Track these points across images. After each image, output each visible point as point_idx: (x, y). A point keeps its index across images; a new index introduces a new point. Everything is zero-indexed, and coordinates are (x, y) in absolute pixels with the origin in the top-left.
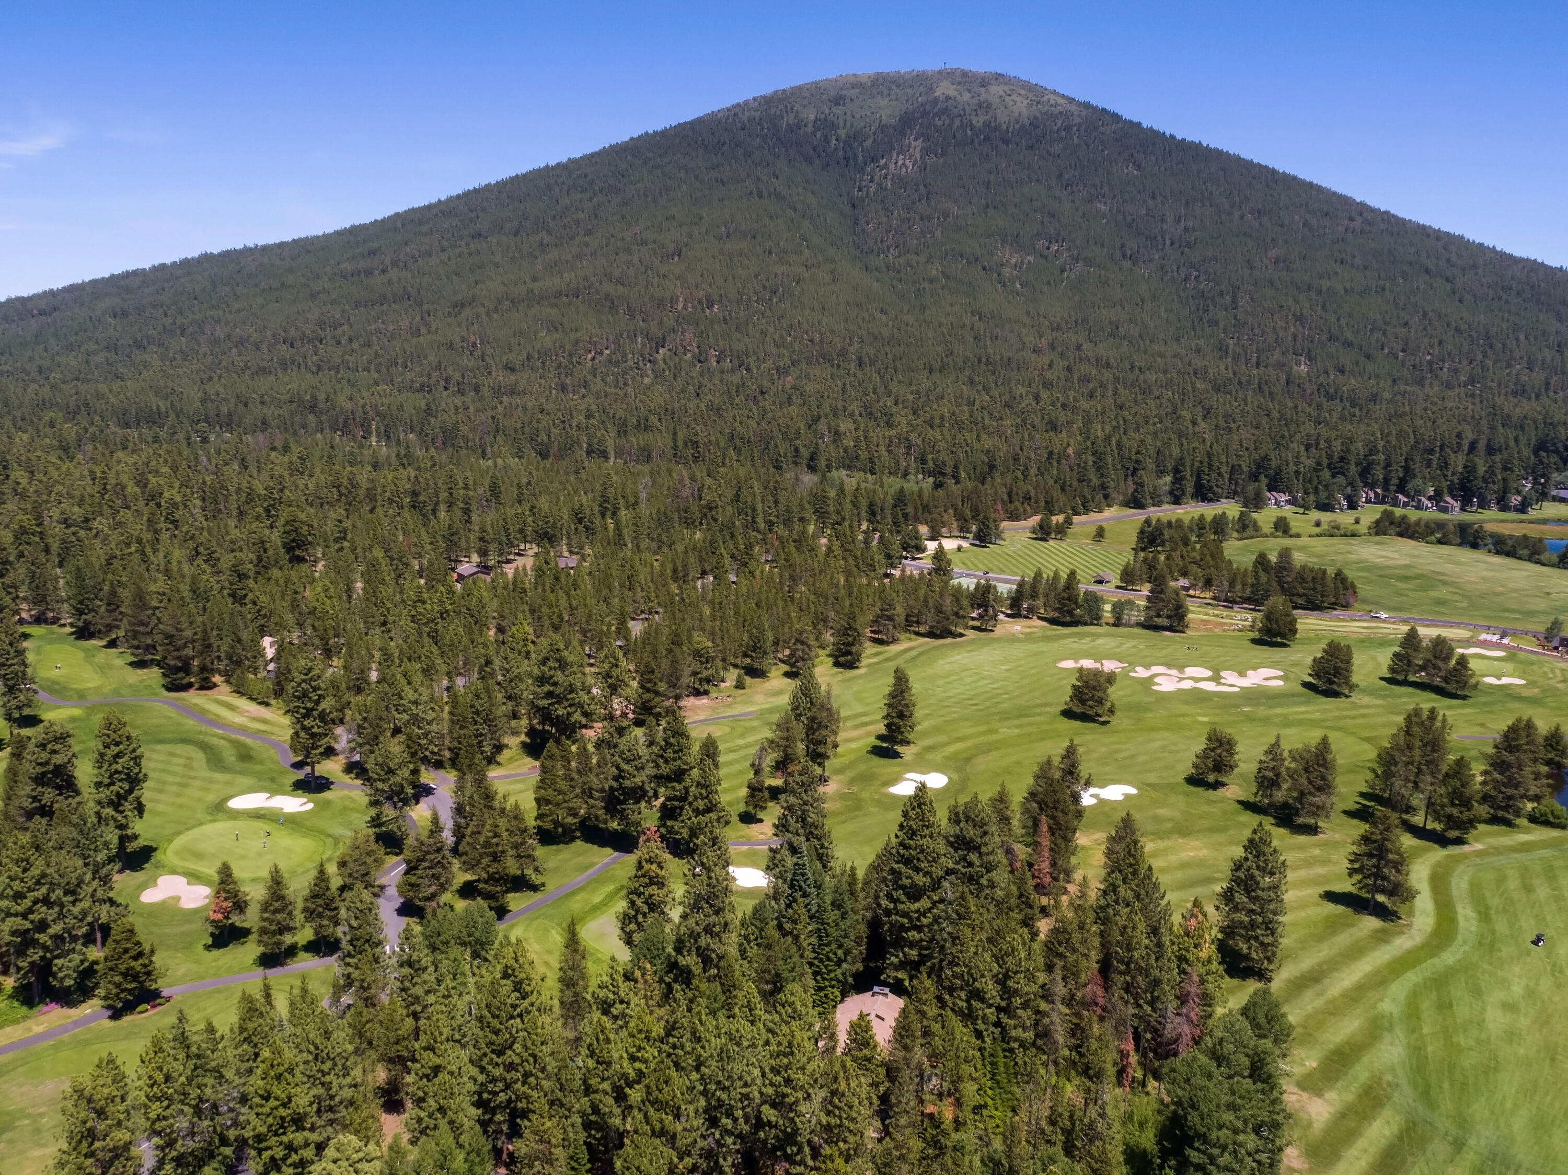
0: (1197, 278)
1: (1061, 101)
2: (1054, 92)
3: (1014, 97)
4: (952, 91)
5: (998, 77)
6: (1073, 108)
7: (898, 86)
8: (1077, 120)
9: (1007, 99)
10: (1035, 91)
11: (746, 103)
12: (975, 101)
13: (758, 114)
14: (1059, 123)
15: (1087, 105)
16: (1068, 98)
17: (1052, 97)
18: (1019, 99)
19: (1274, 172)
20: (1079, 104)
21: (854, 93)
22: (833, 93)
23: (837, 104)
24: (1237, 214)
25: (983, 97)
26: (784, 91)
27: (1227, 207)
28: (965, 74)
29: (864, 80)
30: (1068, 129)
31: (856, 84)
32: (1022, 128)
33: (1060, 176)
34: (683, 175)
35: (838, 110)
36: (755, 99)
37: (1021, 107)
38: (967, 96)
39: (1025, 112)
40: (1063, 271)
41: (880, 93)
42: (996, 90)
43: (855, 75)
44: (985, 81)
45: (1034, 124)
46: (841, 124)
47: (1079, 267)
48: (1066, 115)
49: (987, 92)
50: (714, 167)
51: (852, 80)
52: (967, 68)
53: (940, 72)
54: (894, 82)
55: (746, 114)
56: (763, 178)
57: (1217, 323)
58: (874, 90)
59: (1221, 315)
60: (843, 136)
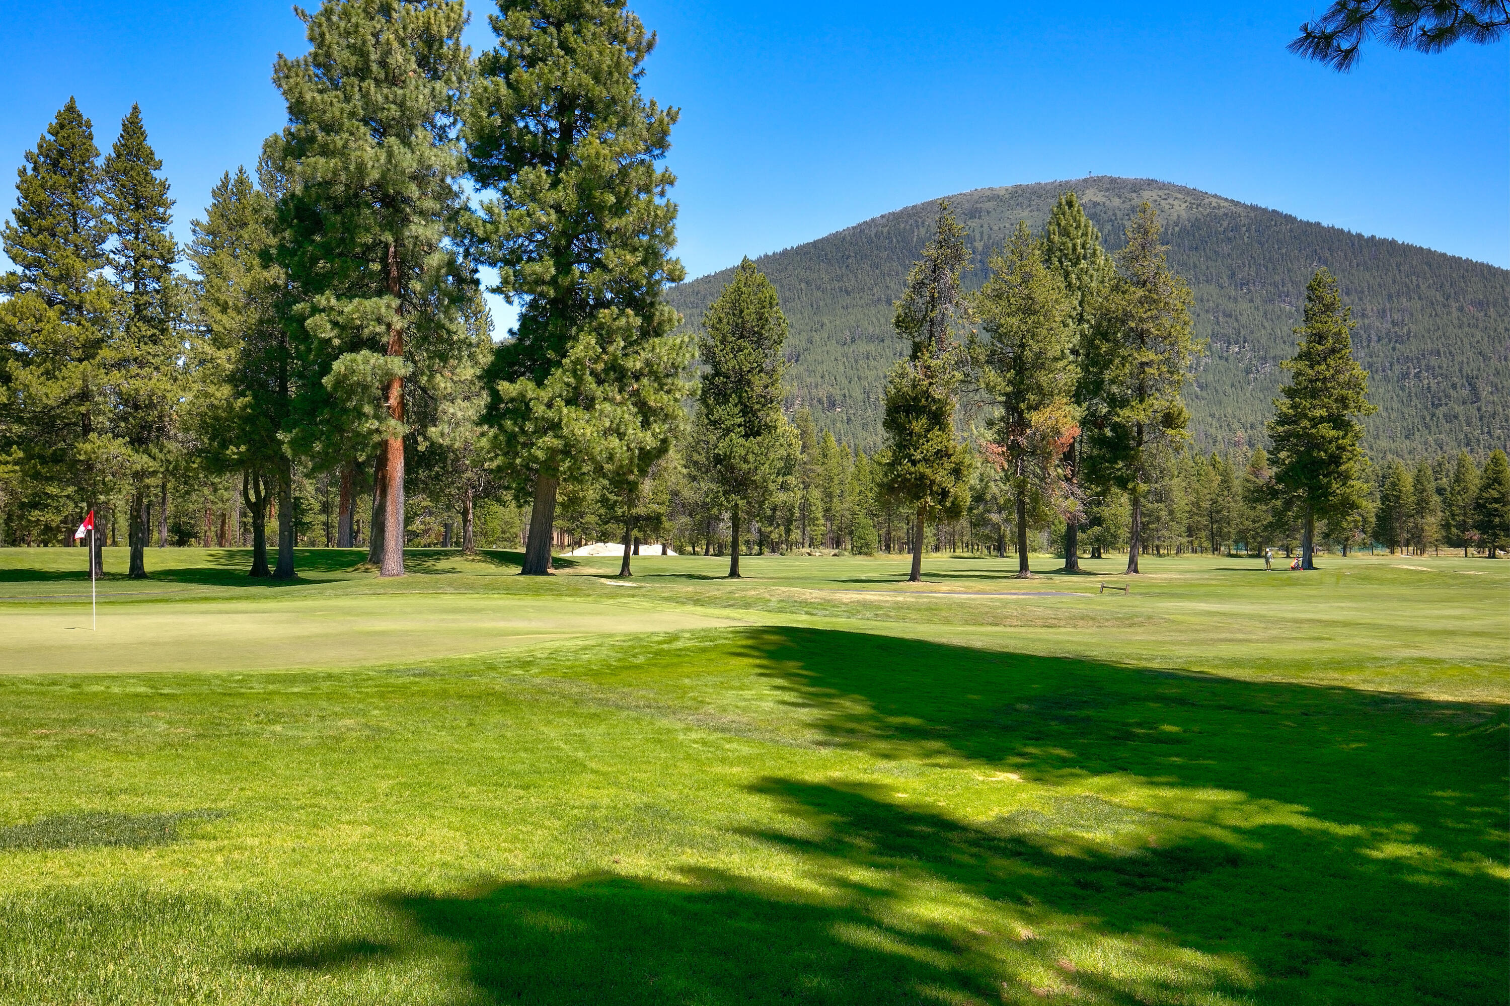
0: (1417, 376)
1: (1223, 203)
2: (1215, 196)
3: (1170, 201)
4: (1100, 198)
5: (1151, 183)
6: (1239, 210)
7: (1040, 197)
8: (1244, 221)
9: (1163, 203)
10: (1195, 197)
11: (873, 220)
12: (1127, 205)
13: (885, 230)
14: (1225, 224)
15: (1254, 208)
16: (1232, 201)
17: (1214, 200)
18: (1176, 203)
19: (1489, 267)
20: (1245, 206)
21: (990, 205)
22: (967, 206)
23: (972, 217)
24: (1454, 305)
25: (1136, 201)
26: (914, 207)
27: (1441, 299)
28: (1113, 180)
29: (1002, 193)
30: (1236, 228)
31: (993, 197)
32: (1183, 229)
33: (1233, 275)
34: (803, 285)
35: (974, 223)
36: (882, 217)
37: (1179, 209)
38: (1116, 202)
39: (1184, 215)
41: (1020, 205)
42: (1148, 195)
43: (991, 189)
44: (1136, 187)
45: (1196, 224)
46: (978, 237)
47: (1268, 368)
48: (1233, 216)
49: (1139, 196)
50: (839, 278)
51: (988, 193)
52: (1115, 175)
53: (1085, 180)
54: (1034, 193)
55: (874, 230)
56: (892, 285)
57: (1456, 417)
58: (1012, 202)
59: (1459, 409)
60: (980, 249)
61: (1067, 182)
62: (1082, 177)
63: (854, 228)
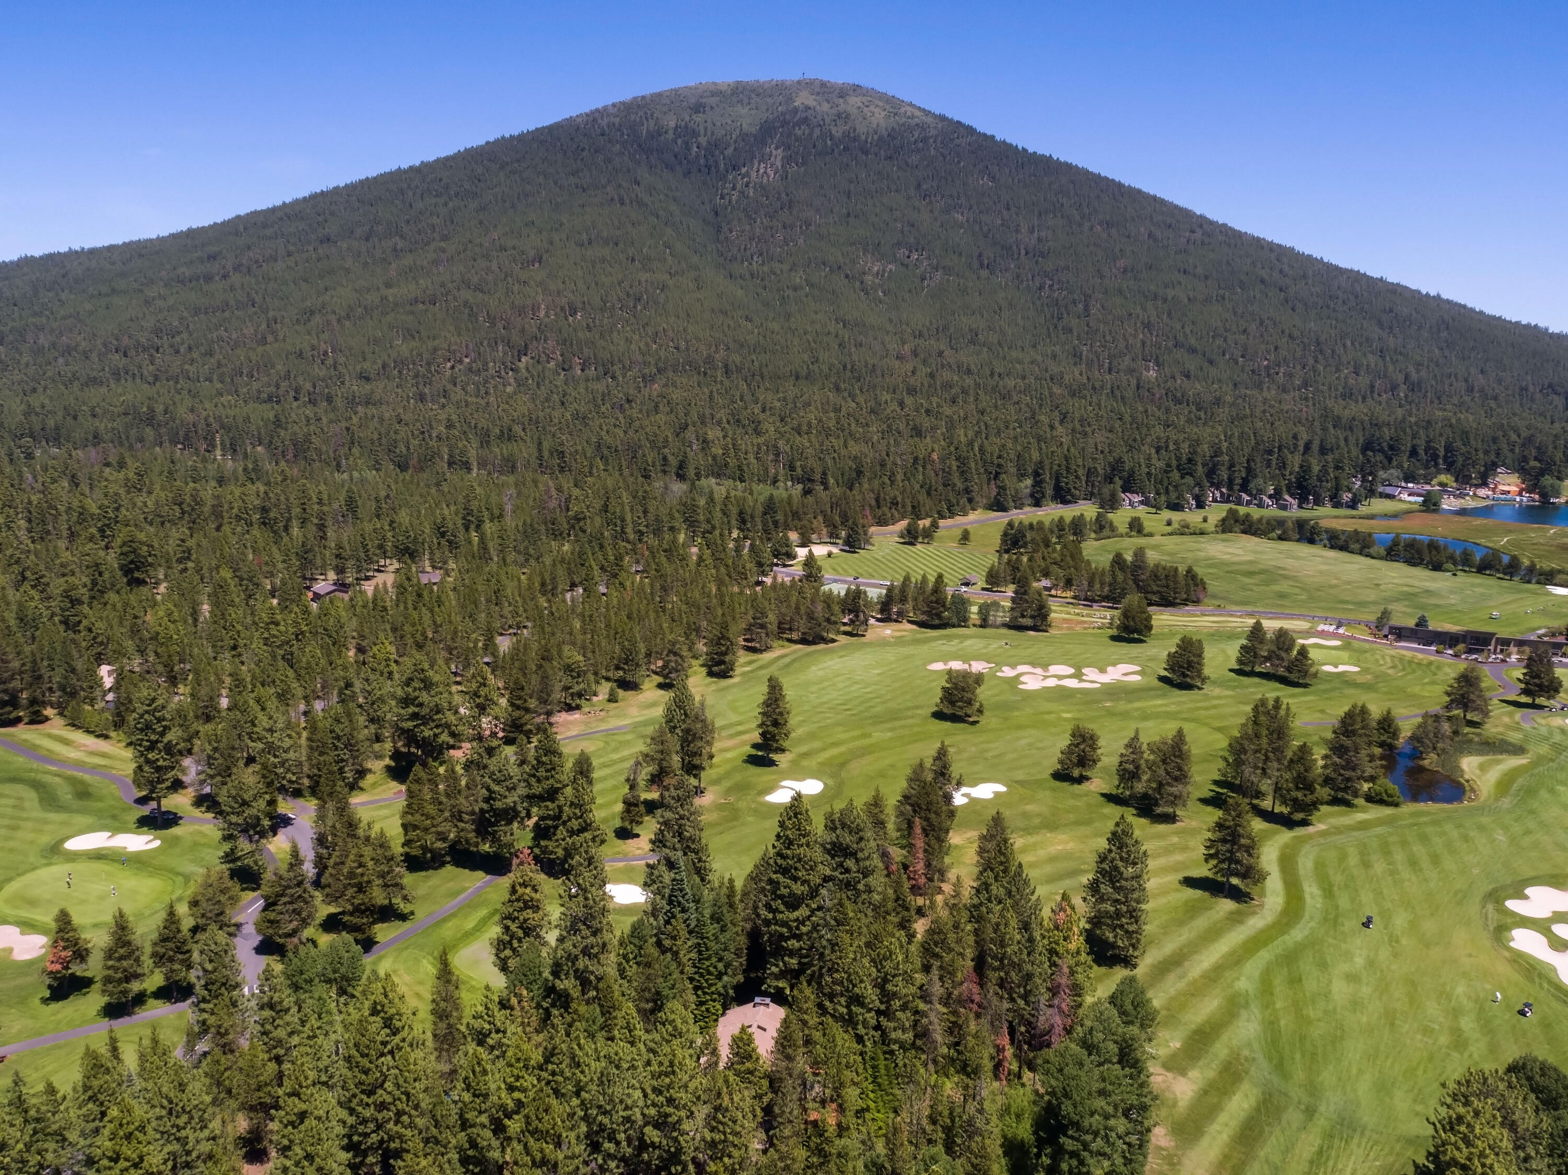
0: (1051, 286)
1: (917, 113)
2: (911, 105)
3: (872, 108)
4: (811, 101)
5: (856, 88)
6: (929, 120)
7: (758, 95)
8: (933, 132)
9: (866, 110)
10: (892, 103)
11: (605, 108)
12: (834, 111)
13: (617, 120)
14: (916, 135)
15: (943, 118)
16: (924, 110)
17: (909, 109)
18: (877, 110)
19: (1120, 185)
20: (934, 116)
21: (713, 101)
22: (693, 100)
23: (697, 111)
24: (1087, 224)
25: (842, 107)
26: (643, 97)
27: (1078, 218)
28: (823, 84)
29: (724, 88)
30: (924, 140)
31: (716, 92)
32: (881, 139)
33: (919, 186)
34: (541, 179)
35: (699, 118)
36: (614, 105)
37: (879, 118)
38: (826, 107)
39: (883, 123)
40: (923, 279)
41: (740, 102)
42: (854, 101)
43: (715, 84)
44: (843, 92)
45: (892, 135)
46: (702, 131)
47: (939, 276)
48: (922, 127)
49: (846, 102)
50: (574, 173)
51: (712, 88)
52: (825, 79)
53: (799, 82)
54: (753, 91)
55: (606, 120)
56: (624, 184)
57: (1071, 330)
58: (734, 99)
59: (1074, 322)
60: (704, 144)
61: (783, 82)
62: (796, 78)
63: (587, 115)
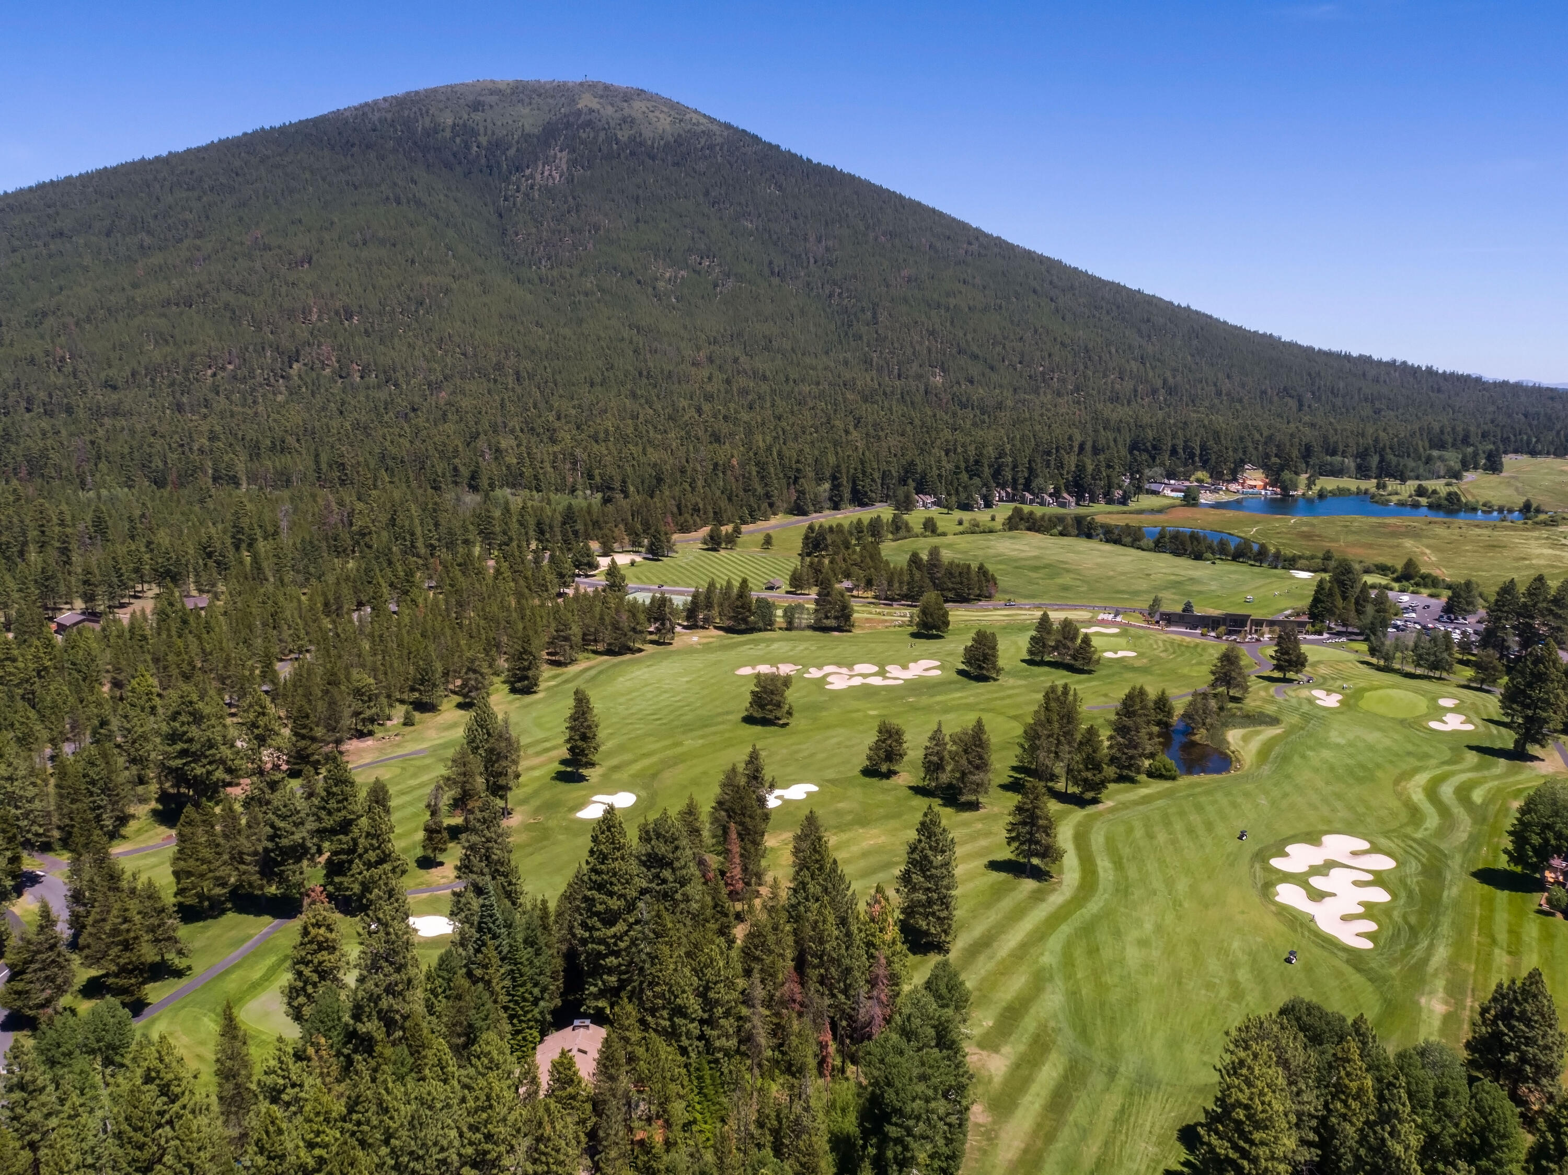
0: (840, 294)
1: (702, 120)
2: (696, 111)
3: (657, 113)
4: (594, 104)
5: (640, 93)
6: (715, 128)
7: (540, 95)
8: (719, 140)
9: (651, 115)
10: (678, 109)
11: (376, 102)
12: (618, 115)
13: (389, 116)
14: (703, 141)
15: (728, 126)
16: (709, 118)
17: (694, 116)
18: (662, 116)
19: (900, 197)
20: (719, 124)
21: (494, 99)
22: (471, 98)
23: (476, 110)
24: (871, 235)
25: (627, 112)
26: (417, 93)
27: (862, 228)
28: (607, 88)
29: (503, 87)
30: (711, 147)
31: (495, 91)
32: (667, 144)
33: (707, 194)
34: (308, 175)
35: (478, 116)
36: (385, 99)
37: (664, 123)
38: (610, 110)
39: (668, 129)
40: (716, 286)
41: (521, 101)
42: (639, 105)
43: (493, 81)
44: (628, 96)
45: (678, 141)
46: (482, 131)
47: (731, 283)
48: (708, 134)
49: (630, 107)
50: (344, 169)
51: (490, 86)
52: (609, 82)
53: (581, 84)
54: (534, 91)
55: (377, 115)
56: (400, 183)
57: (861, 338)
58: (514, 98)
59: (864, 329)
60: (485, 143)
61: (565, 83)
62: (579, 80)
63: (356, 109)
